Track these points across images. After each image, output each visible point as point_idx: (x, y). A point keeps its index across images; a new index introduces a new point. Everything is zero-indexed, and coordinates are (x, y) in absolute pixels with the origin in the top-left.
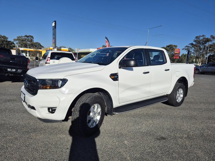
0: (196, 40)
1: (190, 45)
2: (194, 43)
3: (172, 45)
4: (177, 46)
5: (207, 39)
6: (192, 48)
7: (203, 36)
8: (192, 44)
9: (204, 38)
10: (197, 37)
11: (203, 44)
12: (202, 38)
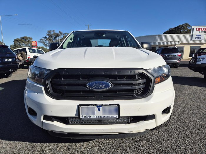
0: (48, 34)
1: (44, 38)
2: (47, 37)
3: (27, 37)
4: (32, 39)
5: (57, 34)
6: (47, 41)
7: (53, 31)
8: (45, 38)
9: (54, 33)
10: (48, 32)
11: (54, 38)
12: (52, 33)
